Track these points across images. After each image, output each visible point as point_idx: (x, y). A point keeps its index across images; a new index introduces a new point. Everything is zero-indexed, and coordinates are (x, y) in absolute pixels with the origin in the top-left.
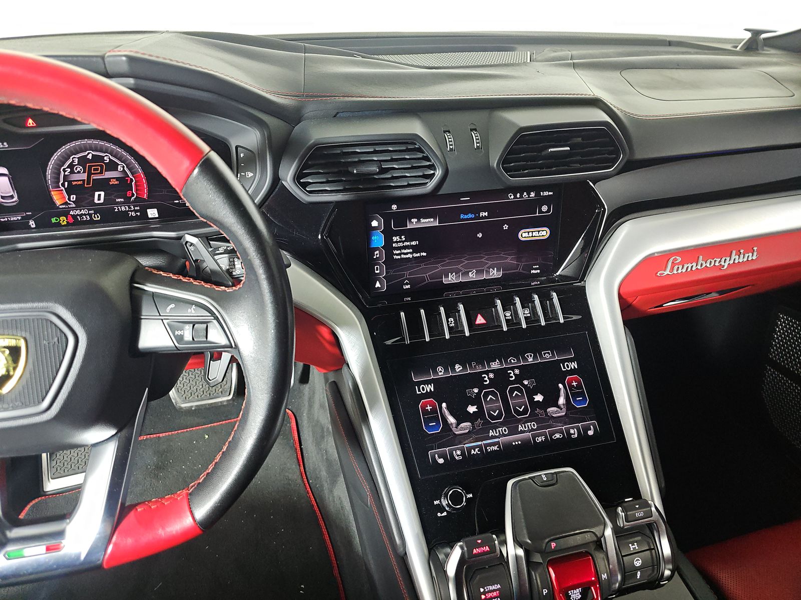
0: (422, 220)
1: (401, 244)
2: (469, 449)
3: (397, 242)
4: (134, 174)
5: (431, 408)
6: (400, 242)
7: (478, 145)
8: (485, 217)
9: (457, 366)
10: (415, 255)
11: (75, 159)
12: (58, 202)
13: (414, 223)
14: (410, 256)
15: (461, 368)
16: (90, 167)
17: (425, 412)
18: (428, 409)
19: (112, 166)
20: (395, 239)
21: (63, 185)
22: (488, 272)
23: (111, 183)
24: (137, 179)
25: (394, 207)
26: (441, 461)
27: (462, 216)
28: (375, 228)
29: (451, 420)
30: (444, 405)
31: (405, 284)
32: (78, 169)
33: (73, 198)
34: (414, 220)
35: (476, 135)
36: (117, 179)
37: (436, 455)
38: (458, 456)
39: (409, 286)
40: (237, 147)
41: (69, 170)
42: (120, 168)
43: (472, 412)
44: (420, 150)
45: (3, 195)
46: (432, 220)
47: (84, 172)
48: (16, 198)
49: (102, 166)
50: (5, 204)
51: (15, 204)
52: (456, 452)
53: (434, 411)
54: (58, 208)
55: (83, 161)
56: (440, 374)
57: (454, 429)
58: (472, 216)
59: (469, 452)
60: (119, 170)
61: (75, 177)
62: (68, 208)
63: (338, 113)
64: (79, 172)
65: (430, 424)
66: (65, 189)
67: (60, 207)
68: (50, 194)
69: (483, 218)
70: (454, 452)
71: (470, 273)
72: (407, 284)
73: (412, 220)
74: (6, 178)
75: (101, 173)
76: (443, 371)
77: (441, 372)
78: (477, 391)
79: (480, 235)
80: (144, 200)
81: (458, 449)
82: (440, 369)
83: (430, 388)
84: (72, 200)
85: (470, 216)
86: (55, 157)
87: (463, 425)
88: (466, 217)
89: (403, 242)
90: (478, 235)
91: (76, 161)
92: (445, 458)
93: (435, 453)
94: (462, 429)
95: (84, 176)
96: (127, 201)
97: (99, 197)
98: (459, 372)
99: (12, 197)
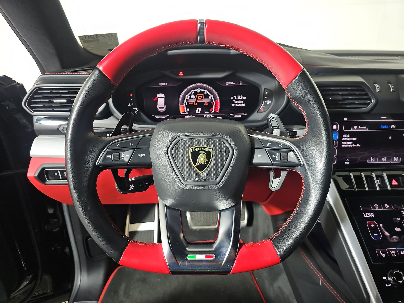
0: (360, 127)
1: (347, 139)
2: (400, 251)
3: (345, 138)
4: (216, 100)
5: (374, 225)
6: (347, 138)
7: (393, 90)
8: (394, 128)
9: (386, 205)
10: (354, 146)
11: (192, 92)
12: (181, 112)
13: (355, 128)
14: (351, 146)
15: (388, 206)
16: (198, 96)
17: (371, 228)
18: (372, 226)
19: (207, 96)
20: (344, 136)
21: (185, 104)
22: (393, 159)
23: (205, 104)
24: (216, 103)
25: (346, 119)
26: (384, 255)
27: (381, 127)
28: (335, 130)
29: (387, 233)
30: (381, 225)
31: (346, 161)
32: (193, 97)
33: (188, 110)
34: (355, 127)
35: (392, 86)
36: (208, 102)
37: (381, 252)
38: (393, 254)
39: (348, 163)
40: (265, 89)
41: (189, 97)
42: (210, 97)
43: (398, 231)
44: (363, 90)
45: (160, 107)
46: (365, 127)
47: (195, 98)
48: (165, 108)
49: (203, 96)
50: (160, 111)
51: (164, 111)
52: (392, 252)
53: (376, 227)
54: (181, 114)
55: (196, 93)
56: (376, 208)
57: (389, 239)
58: (387, 127)
59: (400, 253)
60: (209, 98)
61: (191, 100)
62: (185, 114)
63: (318, 73)
64: (193, 98)
65: (374, 234)
66: (186, 106)
67: (182, 114)
68: (179, 107)
69: (393, 128)
70: (391, 251)
71: (383, 159)
72: (348, 161)
73: (354, 127)
74: (163, 99)
75: (202, 99)
76: (378, 207)
77: (377, 207)
78: (400, 220)
79: (390, 138)
80: (217, 113)
81: (394, 250)
82: (376, 206)
83: (372, 215)
84: (187, 111)
85: (386, 127)
86: (185, 91)
87: (394, 237)
88: (383, 127)
89: (348, 138)
90: (389, 138)
91: (193, 93)
92: (386, 254)
93: (381, 250)
94: (393, 239)
95: (195, 100)
96: (210, 113)
97: (199, 110)
98: (388, 208)
99: (163, 108)
